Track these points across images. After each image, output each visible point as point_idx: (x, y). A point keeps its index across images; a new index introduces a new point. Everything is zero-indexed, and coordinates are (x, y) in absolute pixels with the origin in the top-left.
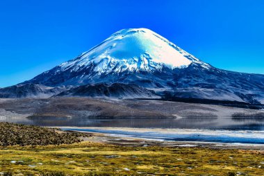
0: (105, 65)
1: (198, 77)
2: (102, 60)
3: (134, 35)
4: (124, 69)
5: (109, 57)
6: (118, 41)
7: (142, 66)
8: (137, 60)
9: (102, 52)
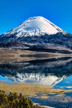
0: (21, 34)
1: (59, 38)
2: (20, 31)
3: (35, 19)
4: (28, 35)
5: (23, 30)
6: (28, 22)
7: (36, 34)
8: (34, 31)
9: (21, 27)
